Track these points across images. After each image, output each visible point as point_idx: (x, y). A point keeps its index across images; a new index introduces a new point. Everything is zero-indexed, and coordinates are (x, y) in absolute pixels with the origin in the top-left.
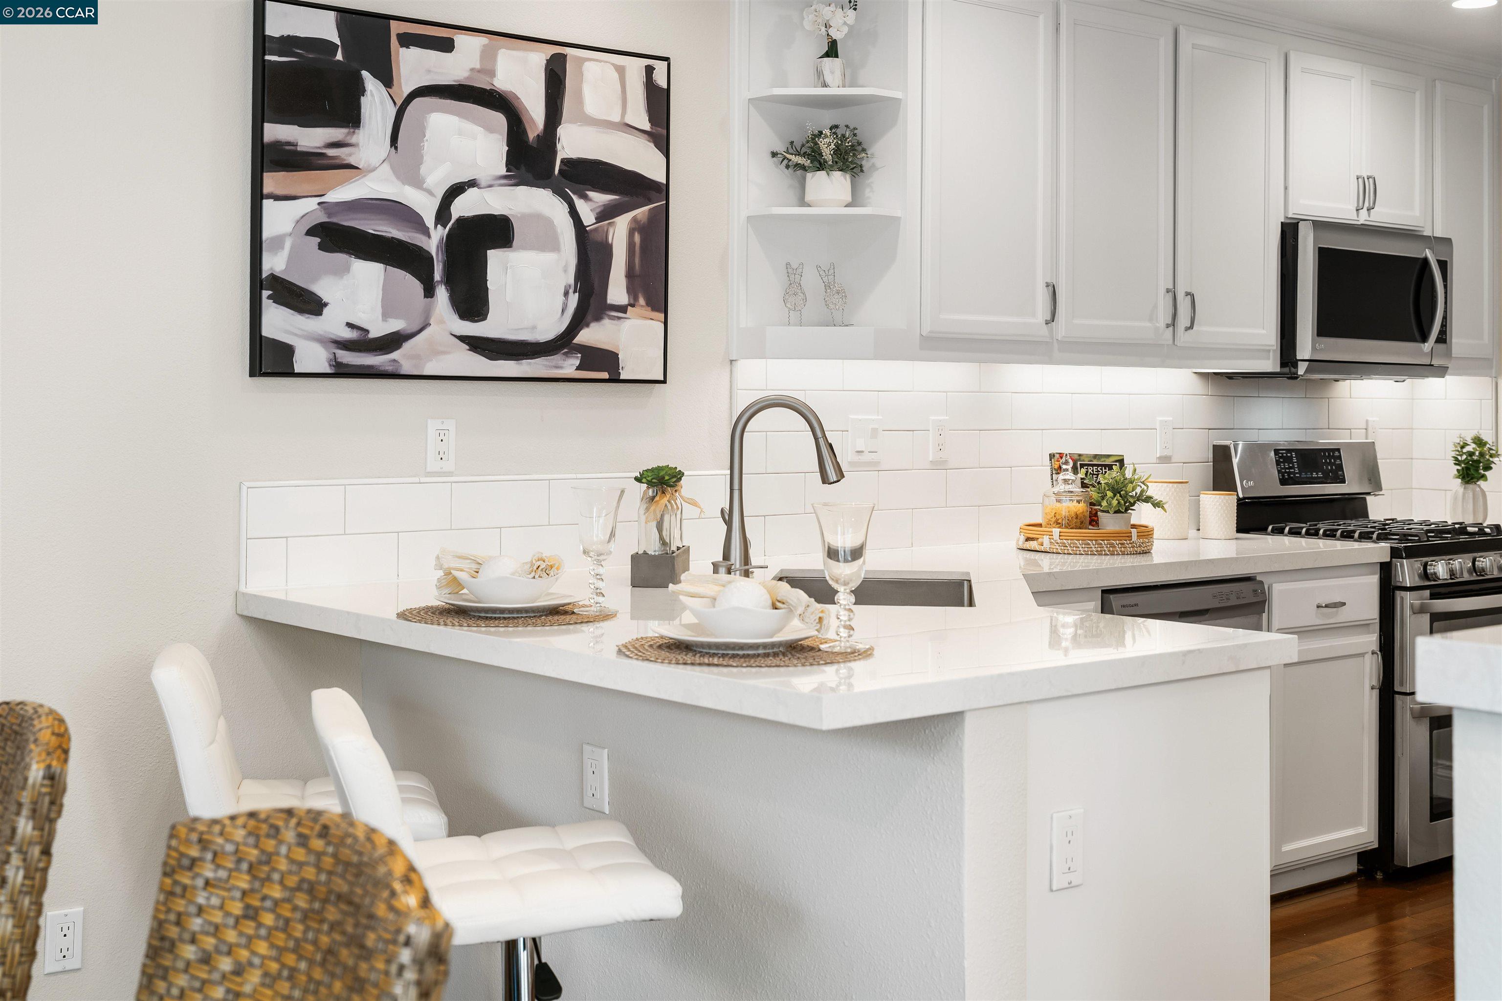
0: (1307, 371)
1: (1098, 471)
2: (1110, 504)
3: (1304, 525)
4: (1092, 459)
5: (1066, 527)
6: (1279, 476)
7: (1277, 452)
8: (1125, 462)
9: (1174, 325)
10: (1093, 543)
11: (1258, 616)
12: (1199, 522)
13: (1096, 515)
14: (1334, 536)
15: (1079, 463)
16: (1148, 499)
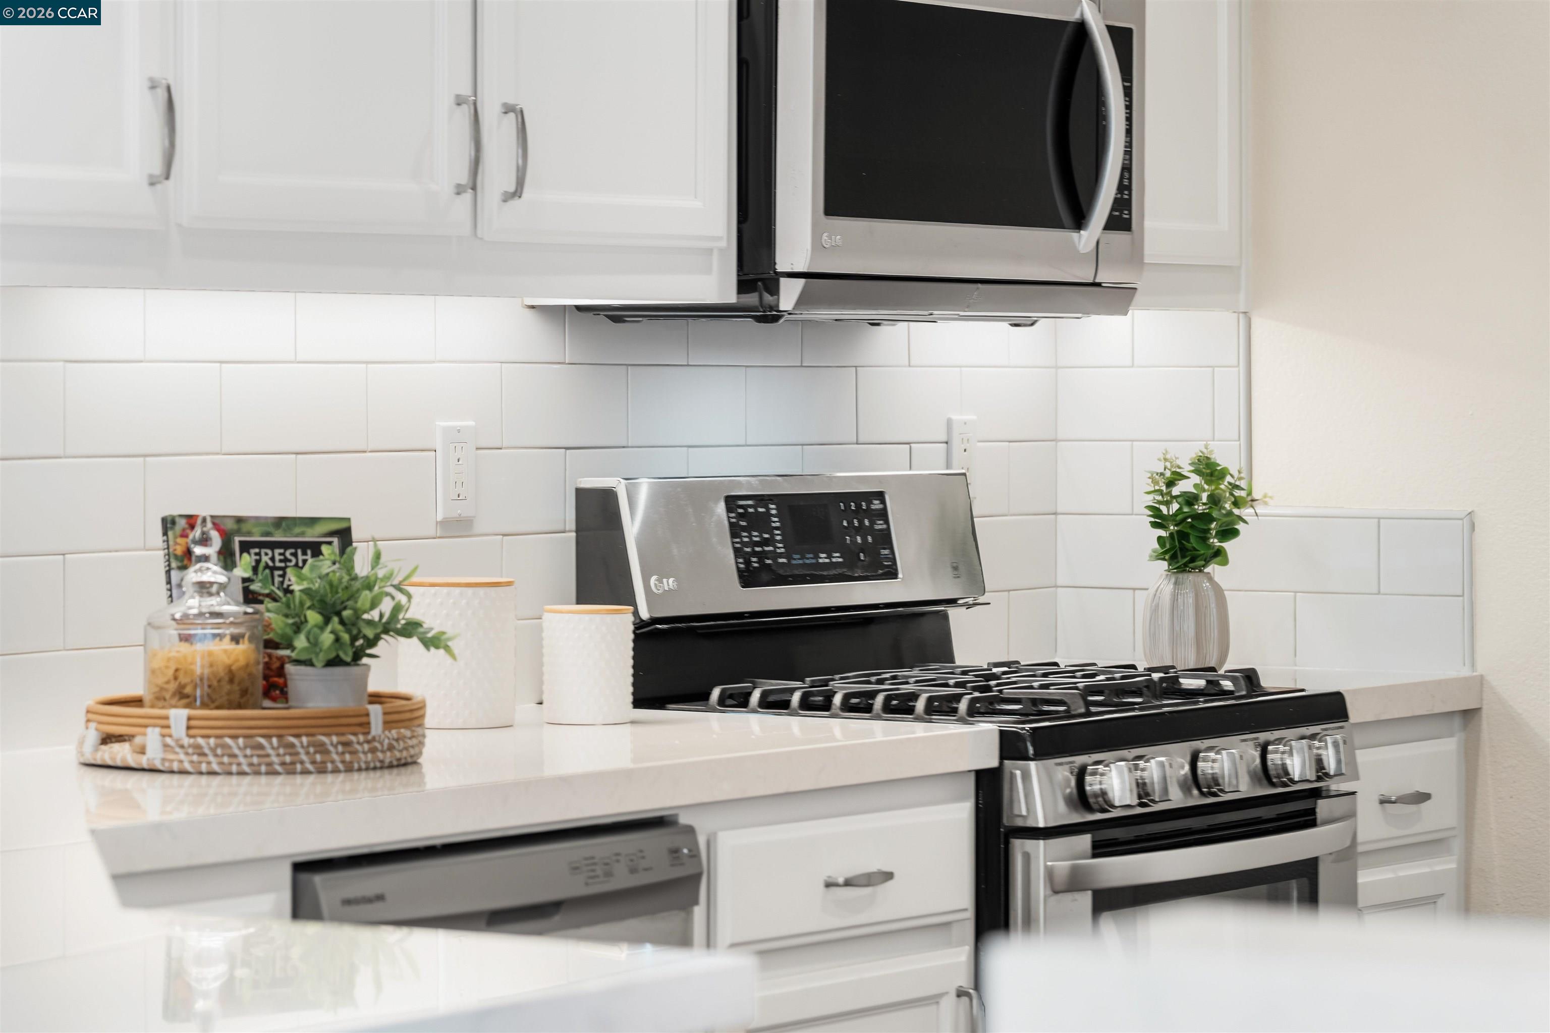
0: (803, 301)
1: (286, 560)
2: (314, 643)
3: (797, 684)
4: (271, 529)
5: (204, 706)
6: (737, 563)
7: (731, 502)
8: (355, 535)
9: (474, 188)
10: (271, 744)
11: (682, 914)
12: (541, 683)
13: (281, 672)
14: (868, 709)
15: (237, 539)
16: (411, 629)
